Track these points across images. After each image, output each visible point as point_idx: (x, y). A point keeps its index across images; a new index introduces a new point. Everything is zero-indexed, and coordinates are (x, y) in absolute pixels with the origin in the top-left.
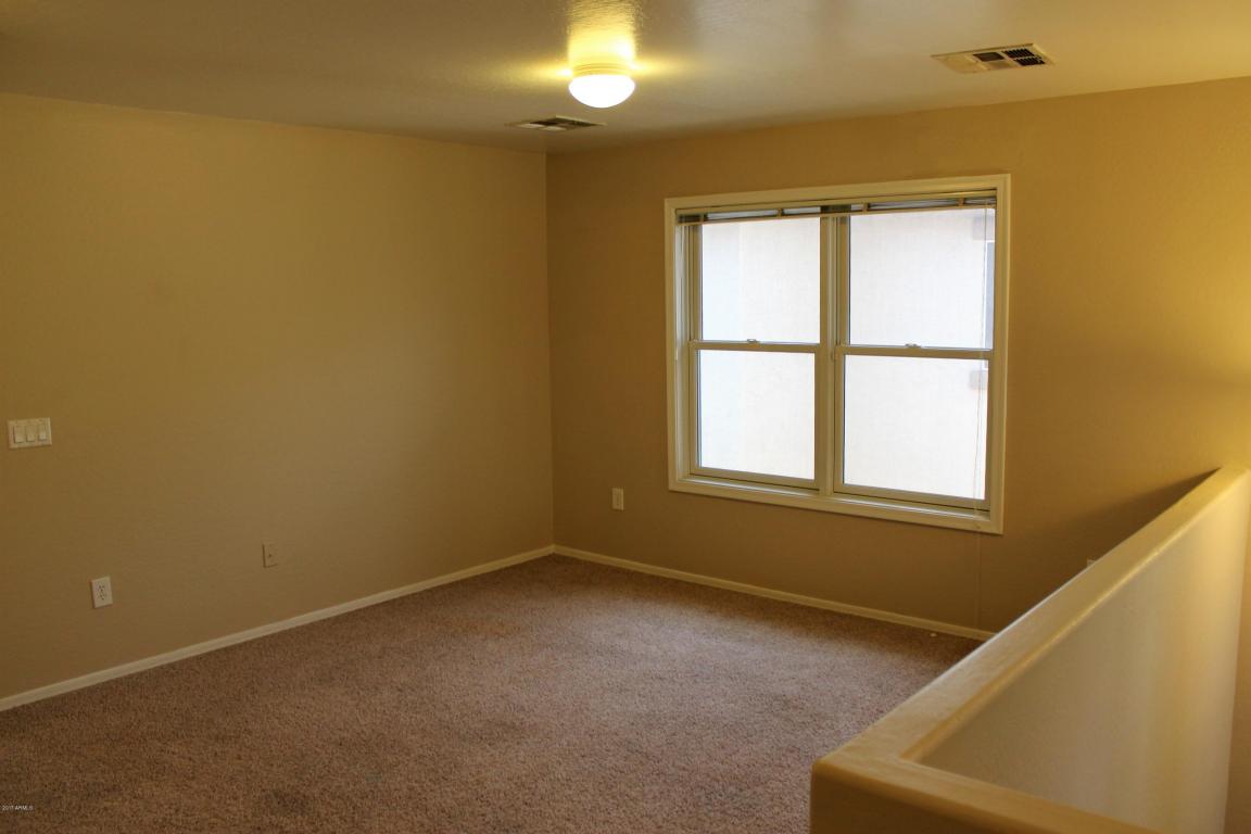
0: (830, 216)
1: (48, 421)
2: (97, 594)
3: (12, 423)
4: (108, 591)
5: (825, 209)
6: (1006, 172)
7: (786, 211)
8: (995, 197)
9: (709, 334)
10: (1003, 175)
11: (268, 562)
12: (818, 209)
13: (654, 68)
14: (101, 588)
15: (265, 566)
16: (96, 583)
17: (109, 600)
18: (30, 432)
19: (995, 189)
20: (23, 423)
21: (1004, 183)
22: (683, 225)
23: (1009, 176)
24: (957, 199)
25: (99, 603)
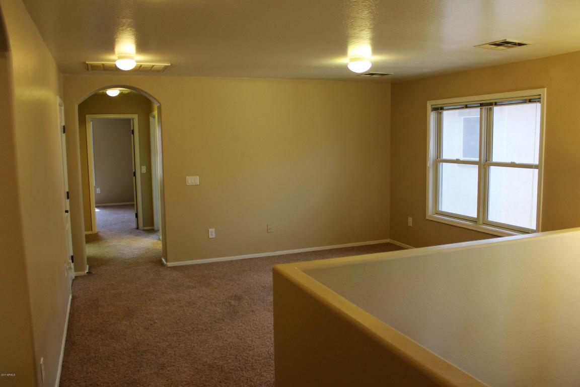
0: (484, 108)
1: (198, 177)
2: (210, 234)
3: (187, 177)
4: (214, 233)
5: (482, 105)
6: (544, 88)
7: (468, 106)
8: (540, 98)
9: (445, 156)
10: (543, 89)
11: (269, 231)
12: (479, 105)
13: (379, 58)
14: (212, 232)
15: (268, 232)
16: (210, 230)
17: (214, 236)
18: (193, 180)
19: (540, 95)
20: (190, 177)
21: (544, 92)
22: (433, 112)
23: (546, 89)
24: (526, 100)
25: (210, 237)
